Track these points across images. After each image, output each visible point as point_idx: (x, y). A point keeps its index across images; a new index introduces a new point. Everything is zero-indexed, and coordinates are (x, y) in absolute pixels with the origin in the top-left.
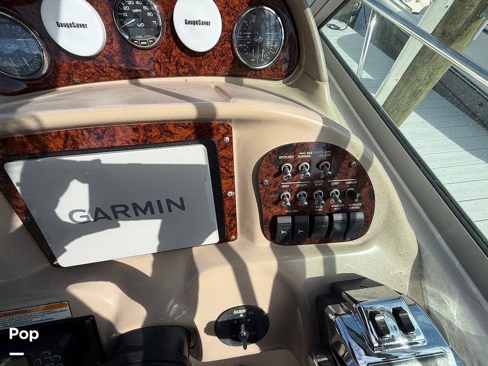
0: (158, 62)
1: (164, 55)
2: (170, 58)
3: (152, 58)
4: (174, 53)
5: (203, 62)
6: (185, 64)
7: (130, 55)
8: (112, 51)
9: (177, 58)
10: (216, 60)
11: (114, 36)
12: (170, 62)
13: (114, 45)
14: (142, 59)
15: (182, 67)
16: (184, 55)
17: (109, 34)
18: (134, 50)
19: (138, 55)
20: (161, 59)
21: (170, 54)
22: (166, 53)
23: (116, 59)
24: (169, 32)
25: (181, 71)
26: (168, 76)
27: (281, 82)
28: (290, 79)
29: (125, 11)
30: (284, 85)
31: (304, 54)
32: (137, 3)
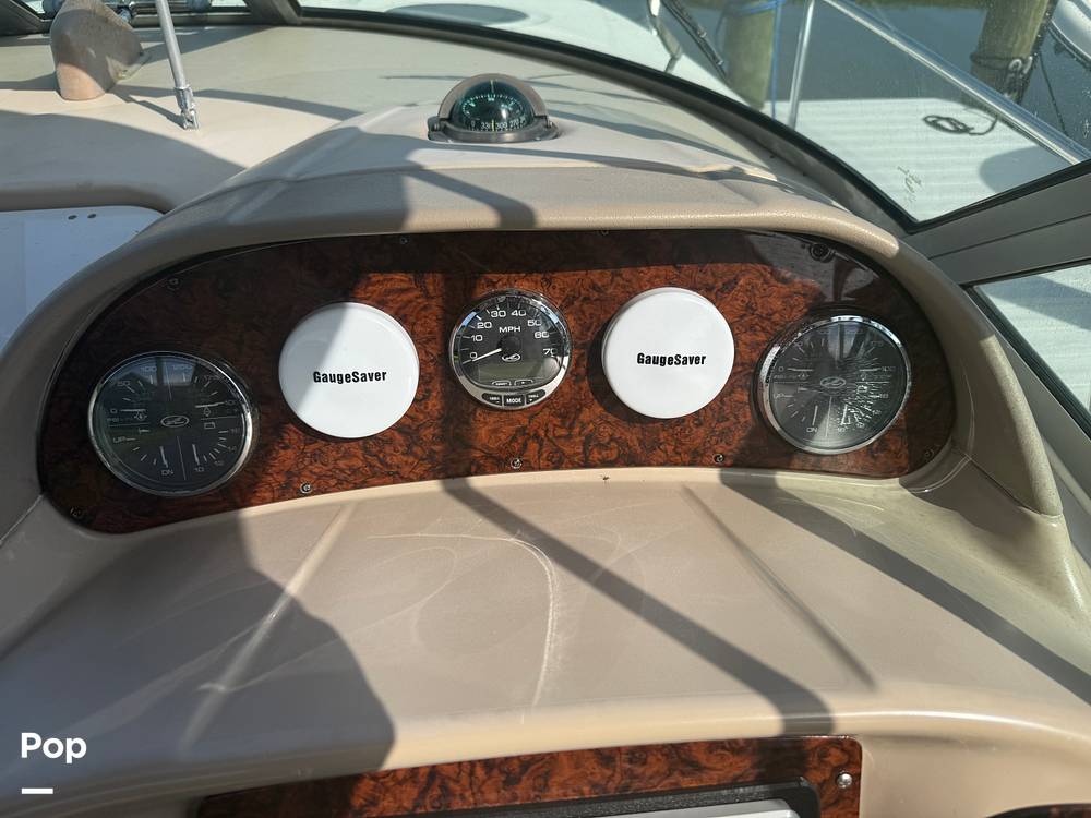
0: (537, 436)
1: (557, 421)
2: (571, 427)
3: (524, 428)
4: (585, 415)
5: (663, 435)
6: (612, 439)
7: (467, 423)
8: (422, 417)
9: (591, 426)
10: (701, 430)
11: (436, 386)
12: (569, 437)
13: (430, 404)
14: (495, 431)
15: (605, 447)
16: (611, 418)
17: (424, 380)
18: (479, 412)
19: (486, 423)
20: (547, 431)
21: (576, 418)
22: (564, 417)
23: (428, 434)
24: (582, 370)
25: (595, 455)
26: (557, 466)
27: (894, 482)
28: (924, 477)
29: (479, 332)
30: (906, 492)
31: (973, 424)
32: (515, 313)
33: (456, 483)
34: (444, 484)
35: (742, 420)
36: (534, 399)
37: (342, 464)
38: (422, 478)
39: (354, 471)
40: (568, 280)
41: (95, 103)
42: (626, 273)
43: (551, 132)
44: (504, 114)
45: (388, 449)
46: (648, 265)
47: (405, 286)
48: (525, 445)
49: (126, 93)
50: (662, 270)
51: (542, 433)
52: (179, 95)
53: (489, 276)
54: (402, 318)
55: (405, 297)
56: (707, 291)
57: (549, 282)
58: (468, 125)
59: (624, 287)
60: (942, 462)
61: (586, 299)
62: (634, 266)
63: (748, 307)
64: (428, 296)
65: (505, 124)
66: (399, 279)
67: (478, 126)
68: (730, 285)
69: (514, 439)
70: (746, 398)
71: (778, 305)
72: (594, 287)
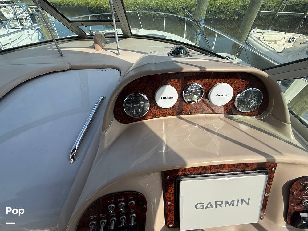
1: (199, 106)
2: (201, 107)
3: (193, 107)
4: (204, 105)
6: (208, 109)
7: (183, 106)
9: (204, 107)
10: (223, 108)
12: (200, 109)
18: (186, 104)
19: (187, 106)
23: (177, 108)
25: (204, 112)
27: (254, 117)
28: (260, 116)
29: (188, 90)
30: (256, 119)
32: (194, 87)
33: (179, 116)
34: (177, 117)
35: (231, 106)
36: (196, 102)
37: (162, 113)
38: (174, 115)
39: (164, 114)
40: (205, 81)
41: (100, 51)
42: (215, 80)
43: (190, 56)
44: (182, 52)
45: (170, 110)
46: (219, 79)
47: (176, 82)
48: (193, 110)
49: (106, 49)
50: (221, 79)
51: (196, 108)
52: (118, 49)
53: (191, 80)
54: (175, 88)
55: (176, 84)
56: (229, 83)
57: (202, 81)
58: (176, 54)
59: (214, 82)
60: (264, 113)
61: (207, 84)
62: (217, 78)
64: (180, 83)
65: (183, 54)
66: (176, 81)
67: (178, 54)
68: (233, 82)
69: (191, 109)
70: (232, 102)
72: (209, 82)
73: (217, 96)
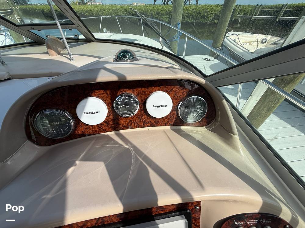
0: (133, 122)
1: (138, 119)
2: (141, 120)
3: (131, 120)
4: (143, 117)
5: (159, 121)
6: (149, 122)
7: (119, 120)
8: (109, 119)
9: (145, 120)
10: (167, 119)
11: (111, 113)
12: (140, 122)
13: (111, 117)
14: (125, 121)
15: (147, 123)
16: (149, 118)
17: (109, 112)
18: (121, 118)
19: (123, 120)
20: (136, 121)
21: (141, 118)
22: (139, 118)
23: (111, 123)
24: (142, 108)
25: (146, 125)
26: (138, 127)
27: (204, 127)
28: (210, 126)
29: (120, 102)
30: (206, 129)
31: (219, 116)
32: (127, 97)
33: (117, 132)
34: (115, 132)
35: (175, 117)
36: (132, 115)
37: (93, 130)
38: (111, 131)
39: (96, 131)
40: (138, 90)
41: (56, 57)
42: (150, 88)
43: (137, 60)
44: (128, 57)
45: (103, 126)
46: (154, 87)
47: (103, 93)
48: (131, 124)
49: (62, 55)
50: (157, 88)
51: (135, 121)
53: (121, 90)
54: (103, 100)
55: (103, 95)
56: (167, 91)
57: (134, 91)
58: (121, 59)
59: (149, 91)
60: (213, 123)
61: (142, 94)
62: (151, 87)
63: (175, 95)
64: (108, 95)
65: (128, 59)
66: (101, 92)
67: (123, 59)
68: (171, 90)
69: (129, 123)
70: (175, 113)
71: (181, 94)
72: (143, 91)
73: (153, 107)
